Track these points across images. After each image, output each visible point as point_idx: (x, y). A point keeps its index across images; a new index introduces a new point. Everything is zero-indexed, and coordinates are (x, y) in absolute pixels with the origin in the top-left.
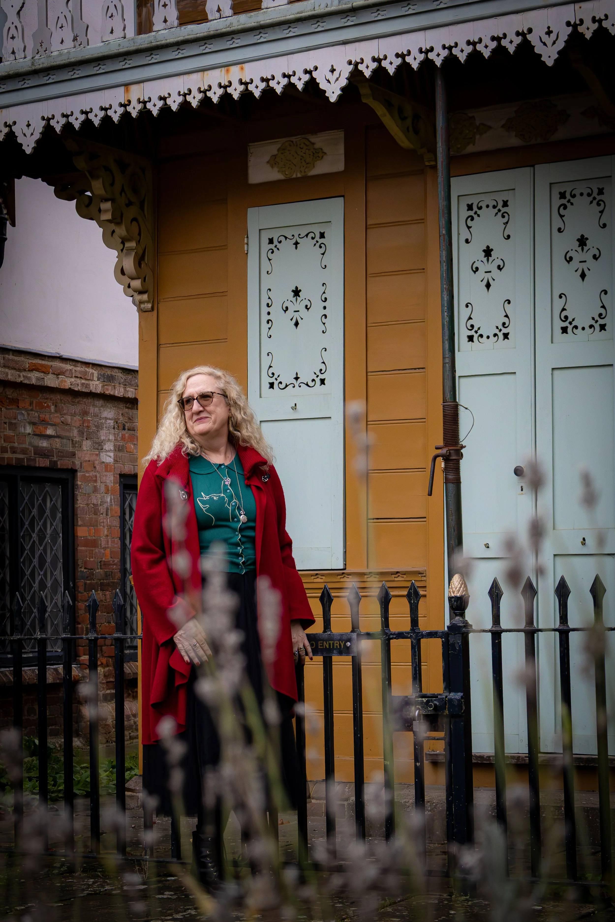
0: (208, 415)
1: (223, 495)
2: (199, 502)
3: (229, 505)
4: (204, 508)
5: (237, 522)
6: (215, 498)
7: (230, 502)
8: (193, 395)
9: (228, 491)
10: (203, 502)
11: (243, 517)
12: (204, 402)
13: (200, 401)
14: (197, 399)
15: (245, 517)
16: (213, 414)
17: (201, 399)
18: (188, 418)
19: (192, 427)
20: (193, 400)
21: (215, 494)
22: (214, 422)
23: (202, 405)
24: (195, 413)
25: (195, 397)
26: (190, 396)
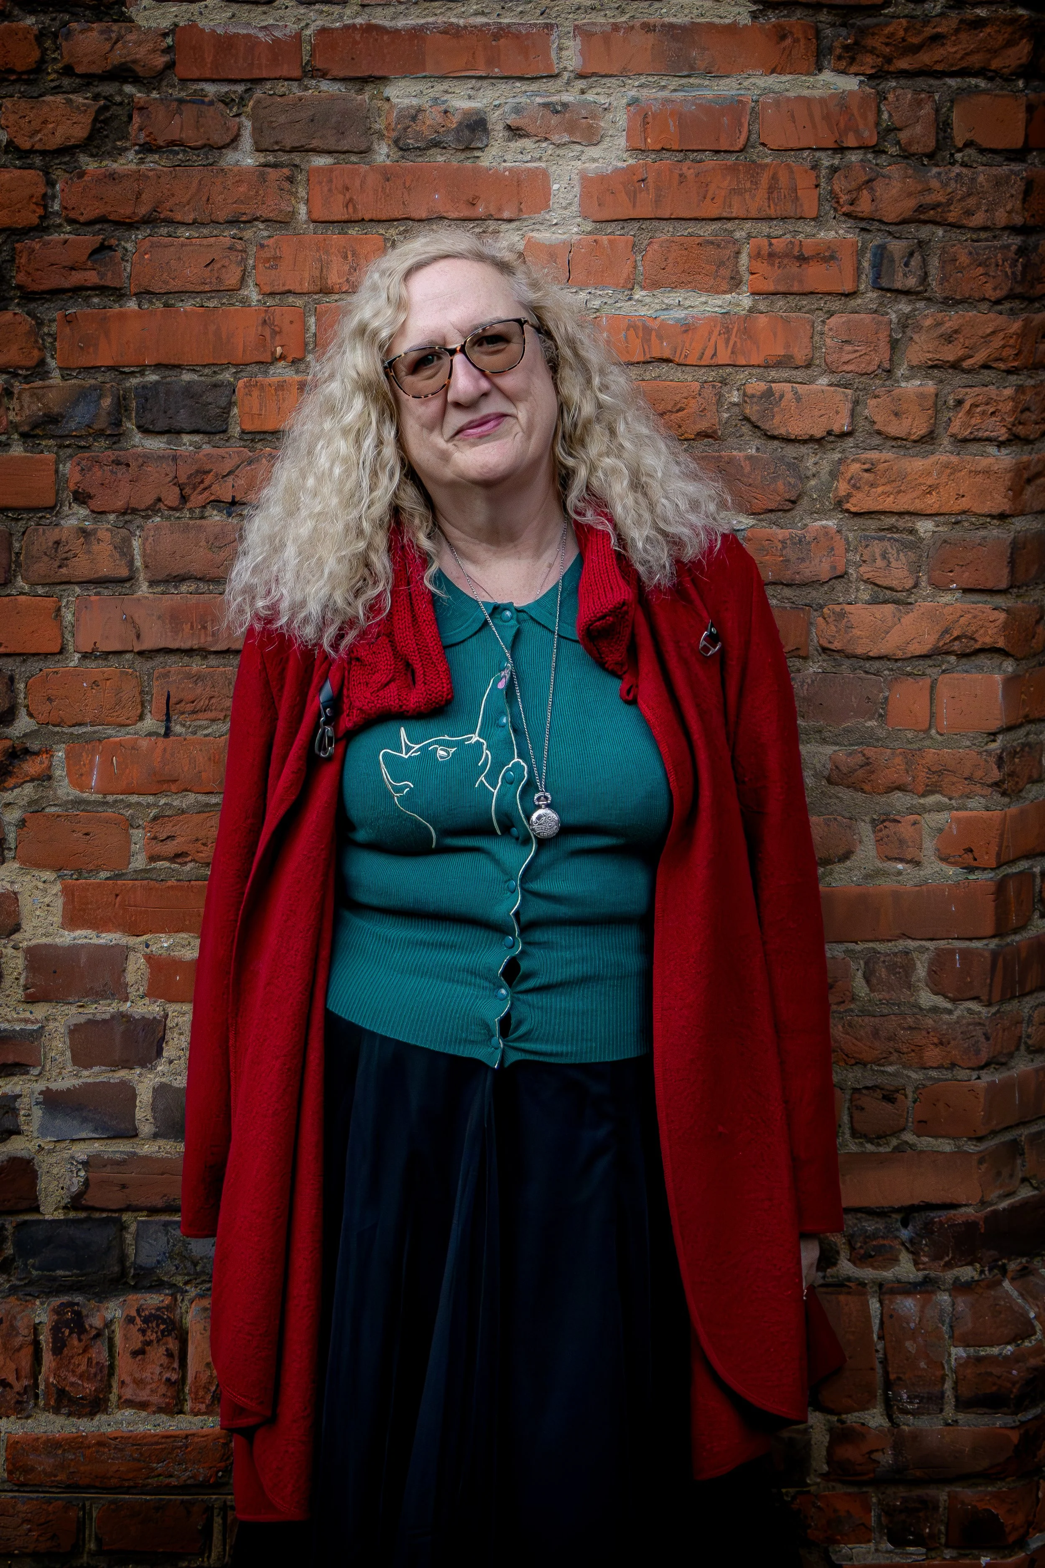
0: (506, 408)
1: (475, 738)
3: (492, 778)
4: (398, 793)
6: (441, 753)
7: (498, 765)
8: (444, 339)
9: (503, 721)
11: (543, 815)
12: (489, 361)
13: (474, 357)
14: (463, 350)
15: (552, 815)
16: (520, 401)
17: (476, 348)
18: (423, 426)
19: (445, 457)
20: (446, 359)
21: (447, 738)
22: (528, 433)
23: (482, 372)
24: (457, 405)
25: (453, 347)
26: (431, 342)
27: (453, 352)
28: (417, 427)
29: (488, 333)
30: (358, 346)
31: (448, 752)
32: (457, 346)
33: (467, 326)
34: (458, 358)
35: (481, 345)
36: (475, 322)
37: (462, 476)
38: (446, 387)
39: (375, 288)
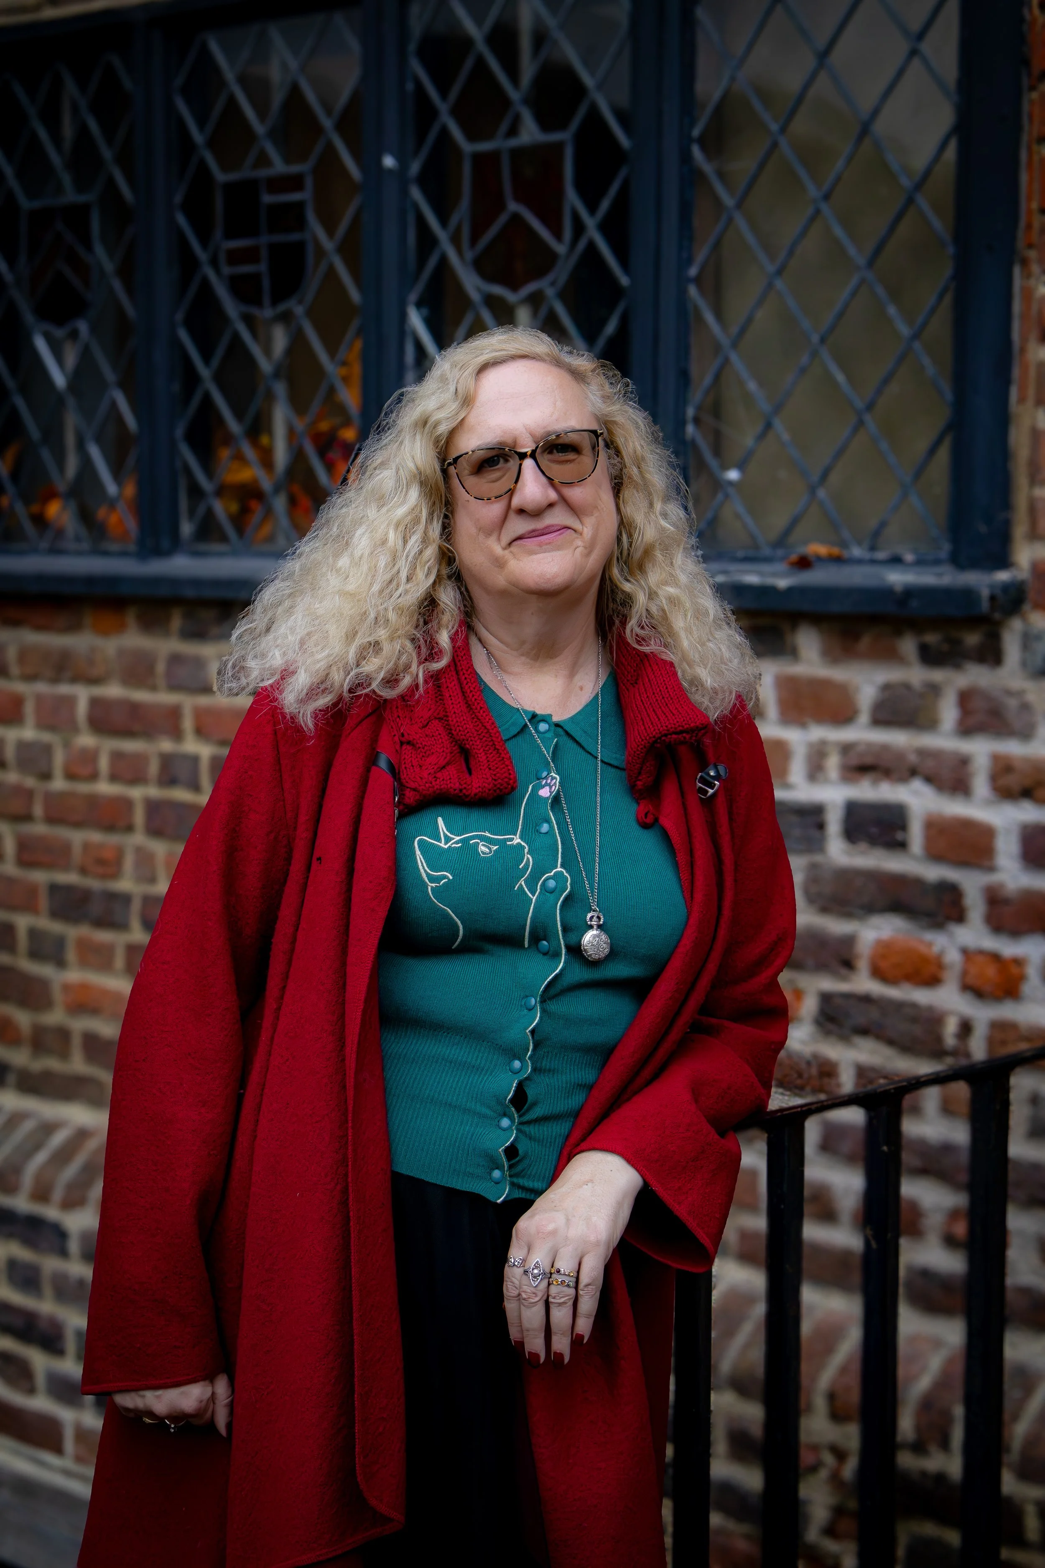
0: (570, 521)
1: (517, 840)
2: (418, 852)
3: (532, 883)
4: (432, 879)
5: (545, 954)
6: (482, 848)
7: (540, 871)
8: (515, 442)
9: (545, 828)
10: (434, 857)
11: (594, 936)
12: (558, 471)
13: (544, 464)
14: (533, 455)
15: (604, 937)
16: (586, 515)
17: (547, 456)
18: (480, 529)
19: (500, 564)
20: (513, 463)
21: (487, 834)
22: (590, 549)
23: (550, 480)
24: (521, 511)
25: (523, 450)
26: (500, 443)
27: (523, 456)
28: (473, 530)
29: (560, 441)
30: (418, 437)
31: (490, 849)
32: (528, 450)
33: (540, 432)
34: (528, 463)
35: (551, 452)
36: (550, 429)
37: (515, 585)
38: (511, 492)
39: (444, 379)
